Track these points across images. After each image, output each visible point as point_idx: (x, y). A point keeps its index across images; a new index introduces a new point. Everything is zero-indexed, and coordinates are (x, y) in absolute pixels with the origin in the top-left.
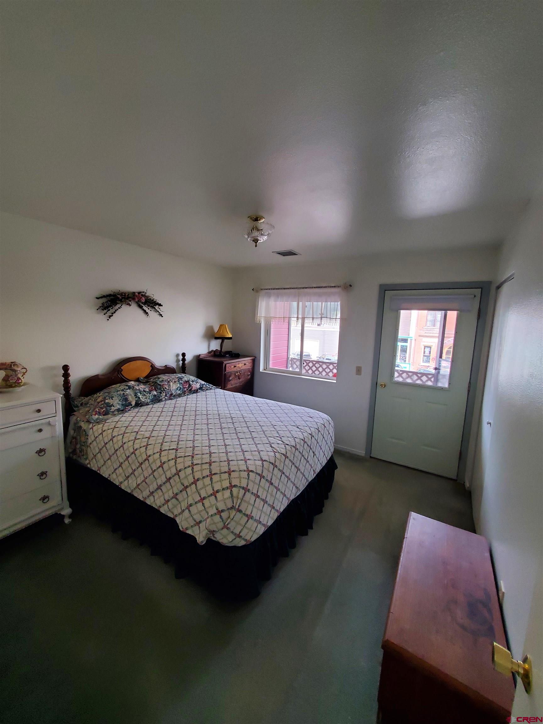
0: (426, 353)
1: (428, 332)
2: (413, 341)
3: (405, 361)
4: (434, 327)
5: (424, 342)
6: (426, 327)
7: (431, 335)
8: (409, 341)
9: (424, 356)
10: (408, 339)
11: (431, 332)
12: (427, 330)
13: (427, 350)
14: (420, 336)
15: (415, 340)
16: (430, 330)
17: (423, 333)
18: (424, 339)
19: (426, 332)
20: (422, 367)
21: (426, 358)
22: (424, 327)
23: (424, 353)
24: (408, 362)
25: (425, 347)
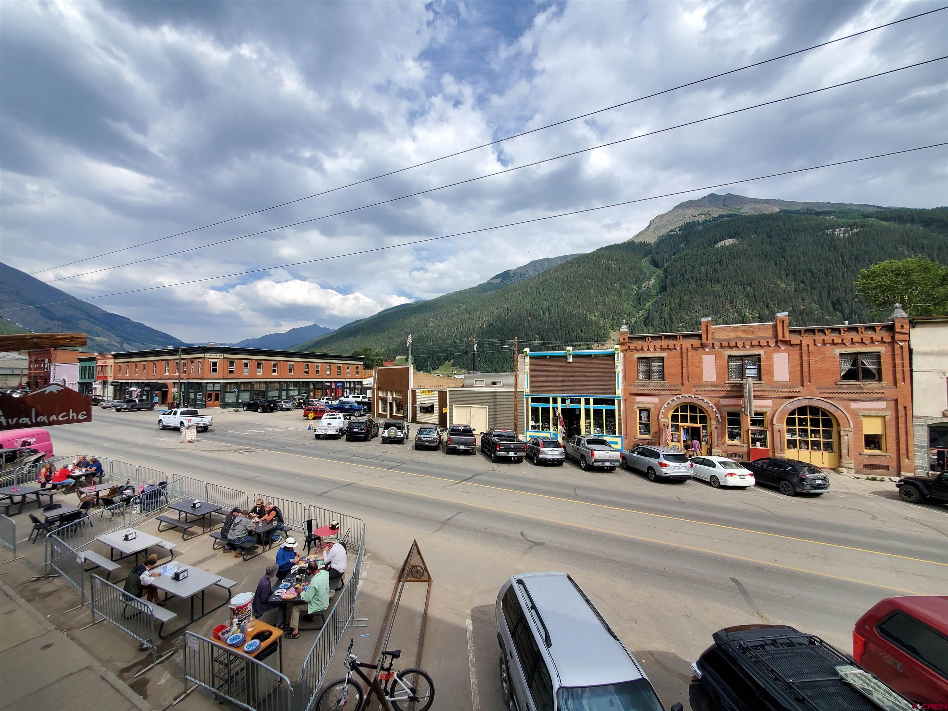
0: (643, 419)
1: (642, 388)
2: (622, 403)
3: (614, 433)
4: (649, 380)
5: (638, 403)
6: (638, 381)
7: (647, 392)
8: (616, 402)
9: (641, 424)
10: (614, 400)
11: (644, 388)
12: (641, 386)
13: (644, 414)
14: (631, 394)
15: (625, 400)
16: (644, 386)
17: (634, 390)
18: (638, 399)
19: (640, 388)
20: (641, 441)
21: (643, 426)
22: (635, 381)
23: (641, 419)
24: (619, 434)
25: (640, 411)
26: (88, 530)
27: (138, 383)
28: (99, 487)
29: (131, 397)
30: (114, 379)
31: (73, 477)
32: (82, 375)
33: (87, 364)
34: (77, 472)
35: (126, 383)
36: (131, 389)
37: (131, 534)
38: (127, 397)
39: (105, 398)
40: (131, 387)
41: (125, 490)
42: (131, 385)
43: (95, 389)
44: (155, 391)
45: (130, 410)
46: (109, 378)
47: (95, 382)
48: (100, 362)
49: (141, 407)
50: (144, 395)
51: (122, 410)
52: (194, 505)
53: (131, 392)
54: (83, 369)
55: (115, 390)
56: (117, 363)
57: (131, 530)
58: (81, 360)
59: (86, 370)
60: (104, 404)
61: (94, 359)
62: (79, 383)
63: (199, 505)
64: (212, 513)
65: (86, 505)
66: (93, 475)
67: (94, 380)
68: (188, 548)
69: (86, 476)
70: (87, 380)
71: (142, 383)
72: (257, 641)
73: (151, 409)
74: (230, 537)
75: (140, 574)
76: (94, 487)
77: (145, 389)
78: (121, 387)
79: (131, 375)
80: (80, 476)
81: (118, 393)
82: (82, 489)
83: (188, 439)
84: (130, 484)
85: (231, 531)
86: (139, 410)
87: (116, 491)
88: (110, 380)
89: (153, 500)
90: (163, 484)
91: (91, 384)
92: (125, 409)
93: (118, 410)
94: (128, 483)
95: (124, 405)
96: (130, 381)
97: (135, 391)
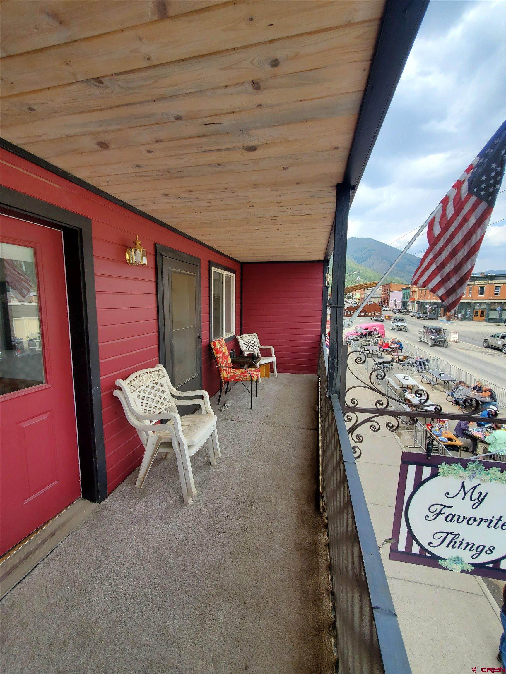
26: (392, 372)
27: (431, 302)
28: (399, 354)
29: (426, 311)
30: (418, 300)
31: (391, 348)
32: (403, 298)
33: (406, 291)
34: (392, 346)
35: (424, 302)
36: (426, 306)
37: (407, 377)
38: (424, 310)
39: (413, 311)
40: (427, 305)
41: (410, 358)
42: (426, 303)
43: (409, 305)
44: (440, 307)
45: (424, 319)
46: (416, 299)
47: (409, 301)
48: (412, 290)
49: (430, 317)
50: (434, 310)
51: (420, 318)
52: (440, 374)
53: (427, 308)
54: (404, 294)
55: (418, 306)
56: (420, 290)
57: (407, 375)
58: (403, 289)
59: (405, 295)
60: (412, 314)
61: (409, 288)
62: (402, 302)
63: (443, 375)
64: (450, 382)
65: (392, 360)
66: (399, 348)
67: (408, 300)
68: (433, 395)
69: (396, 348)
70: (405, 300)
71: (433, 302)
72: (446, 439)
73: (436, 319)
74: (455, 396)
75: (405, 393)
76: (397, 354)
77: (434, 306)
78: (421, 305)
79: (427, 297)
80: (393, 348)
81: (420, 308)
82: (393, 354)
83: (452, 339)
84: (413, 356)
85: (456, 393)
86: (430, 319)
87: (406, 358)
88: (416, 300)
89: (422, 367)
90: (428, 360)
91: (407, 302)
92: (421, 318)
93: (418, 318)
94: (412, 355)
95: (421, 315)
96: (426, 301)
97: (429, 307)
